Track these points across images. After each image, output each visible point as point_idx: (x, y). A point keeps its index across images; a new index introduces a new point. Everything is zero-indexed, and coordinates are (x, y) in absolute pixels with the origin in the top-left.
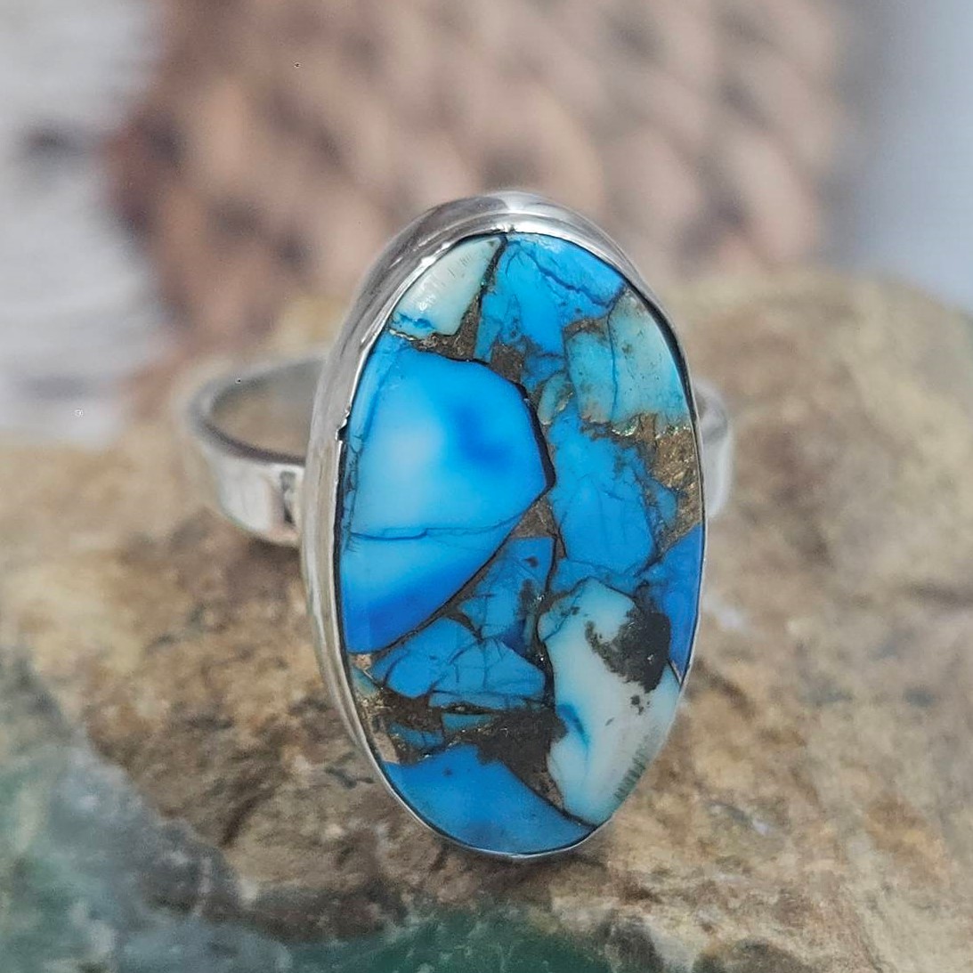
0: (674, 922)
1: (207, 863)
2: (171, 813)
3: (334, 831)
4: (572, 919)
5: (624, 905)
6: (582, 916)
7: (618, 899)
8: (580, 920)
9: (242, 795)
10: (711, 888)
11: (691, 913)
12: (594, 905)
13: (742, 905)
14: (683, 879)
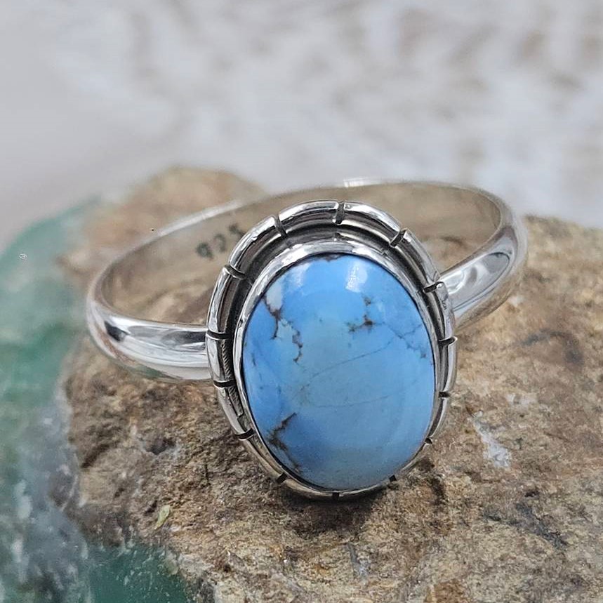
0: (229, 591)
2: (72, 440)
3: (124, 475)
4: (186, 569)
5: (216, 571)
6: (191, 570)
7: (214, 566)
8: (189, 571)
9: (101, 440)
10: (264, 579)
11: (244, 590)
12: (199, 565)
13: (273, 596)
14: (256, 569)
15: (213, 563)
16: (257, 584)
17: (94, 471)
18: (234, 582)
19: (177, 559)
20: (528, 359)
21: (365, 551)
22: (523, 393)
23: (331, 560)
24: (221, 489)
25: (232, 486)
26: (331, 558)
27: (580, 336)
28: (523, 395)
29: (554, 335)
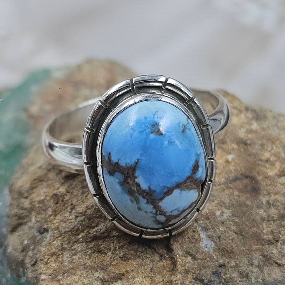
20: (231, 191)
22: (225, 210)
24: (67, 257)
25: (73, 256)
27: (260, 178)
28: (225, 211)
29: (247, 177)
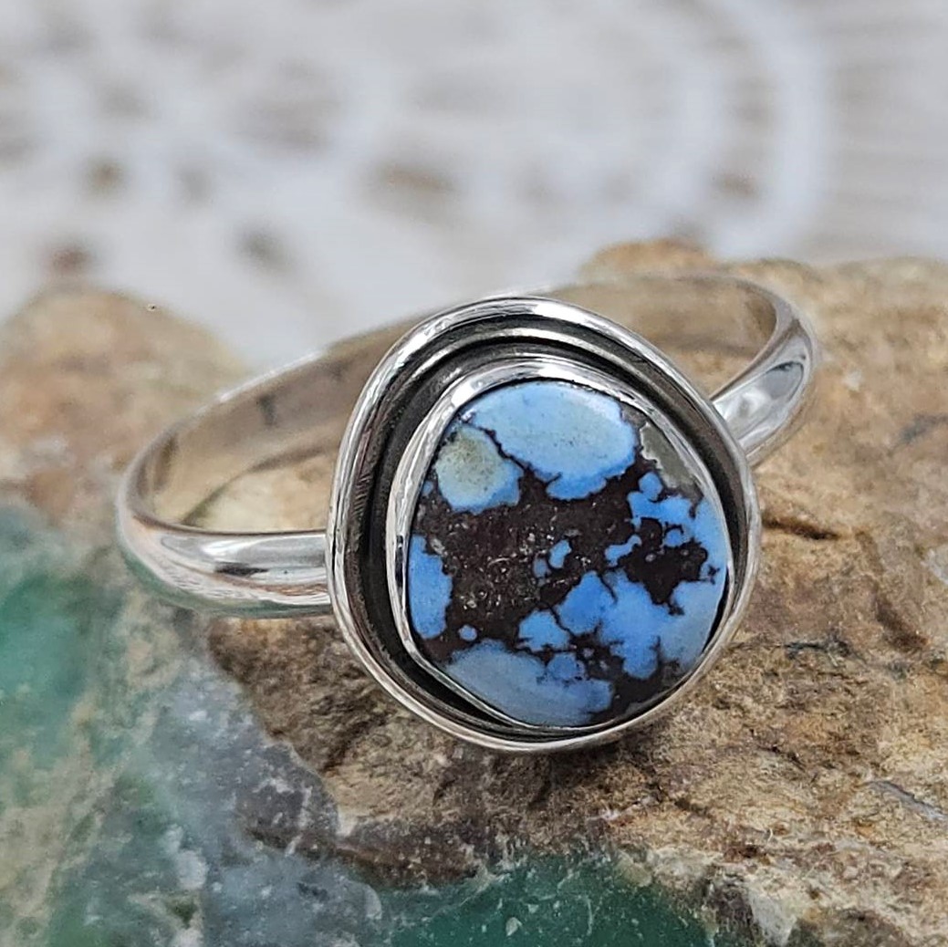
0: (777, 885)
1: (308, 792)
4: (668, 872)
5: (728, 862)
6: (679, 869)
7: (722, 855)
8: (676, 874)
9: (351, 717)
10: (828, 853)
11: (800, 878)
12: (694, 858)
13: (859, 875)
14: (800, 841)
15: (717, 850)
16: (817, 864)
17: (352, 770)
18: (773, 869)
19: (643, 860)
21: (918, 784)
23: (870, 810)
26: (864, 807)
